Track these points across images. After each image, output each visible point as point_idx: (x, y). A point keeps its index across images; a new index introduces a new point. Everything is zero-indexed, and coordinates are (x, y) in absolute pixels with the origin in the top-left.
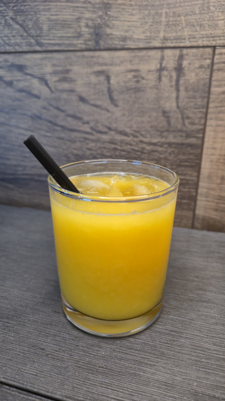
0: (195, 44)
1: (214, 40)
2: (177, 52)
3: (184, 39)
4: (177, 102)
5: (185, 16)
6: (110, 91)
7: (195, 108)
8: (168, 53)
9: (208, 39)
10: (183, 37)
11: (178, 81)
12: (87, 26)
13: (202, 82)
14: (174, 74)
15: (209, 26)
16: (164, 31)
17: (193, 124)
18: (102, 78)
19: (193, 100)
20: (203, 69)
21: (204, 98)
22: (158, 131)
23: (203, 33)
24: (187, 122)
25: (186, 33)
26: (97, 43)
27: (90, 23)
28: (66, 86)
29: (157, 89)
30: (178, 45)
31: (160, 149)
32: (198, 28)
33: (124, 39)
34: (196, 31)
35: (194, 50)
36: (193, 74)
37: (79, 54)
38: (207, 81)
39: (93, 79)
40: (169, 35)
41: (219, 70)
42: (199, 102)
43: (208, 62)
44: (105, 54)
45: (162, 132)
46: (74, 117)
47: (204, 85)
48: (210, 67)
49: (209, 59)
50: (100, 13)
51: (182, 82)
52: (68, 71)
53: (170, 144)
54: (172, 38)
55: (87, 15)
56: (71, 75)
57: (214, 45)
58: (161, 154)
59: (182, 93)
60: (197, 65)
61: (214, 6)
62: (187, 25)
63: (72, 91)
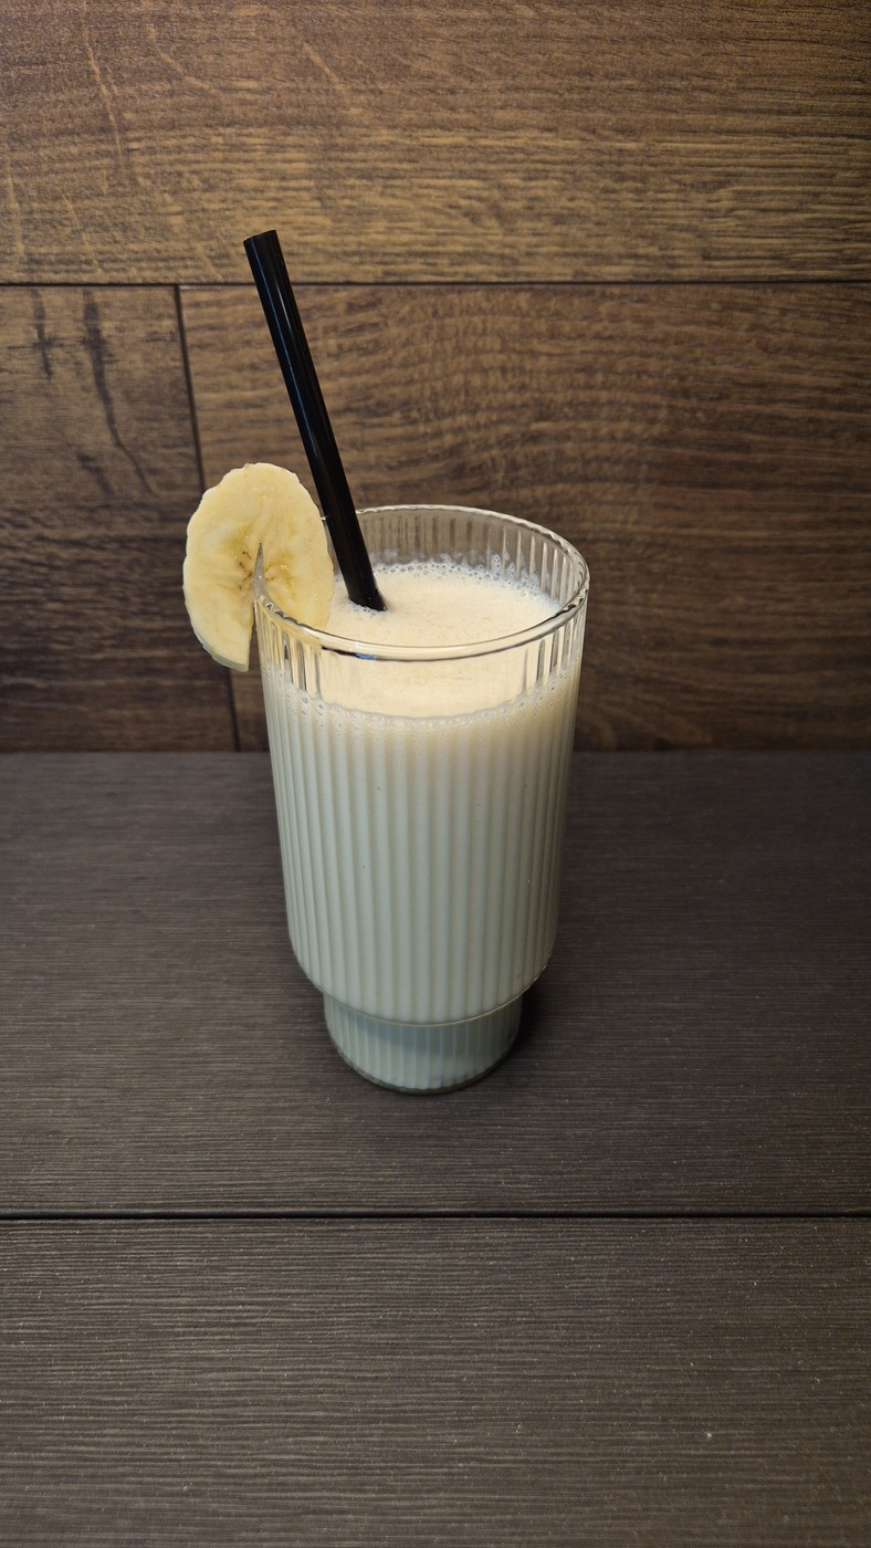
0: (121, 277)
1: (169, 269)
2: (77, 296)
3: (88, 263)
4: (114, 431)
5: (74, 202)
7: (166, 446)
8: (52, 298)
9: (153, 265)
10: (83, 258)
11: (99, 375)
13: (166, 378)
14: (84, 357)
15: (147, 229)
16: (25, 237)
17: (170, 486)
19: (155, 425)
20: (160, 343)
21: (182, 418)
22: (81, 508)
23: (133, 247)
24: (152, 481)
25: (89, 245)
29: (47, 395)
30: (73, 278)
31: (99, 555)
32: (118, 235)
34: (116, 242)
35: (123, 294)
36: (136, 357)
38: (180, 373)
40: (43, 250)
41: (202, 346)
42: (173, 430)
43: (169, 324)
45: (92, 510)
47: (173, 385)
48: (179, 339)
49: (170, 317)
51: (110, 377)
53: (123, 542)
54: (53, 258)
57: (172, 280)
58: (105, 568)
59: (121, 409)
60: (141, 334)
61: (147, 176)
62: (86, 225)
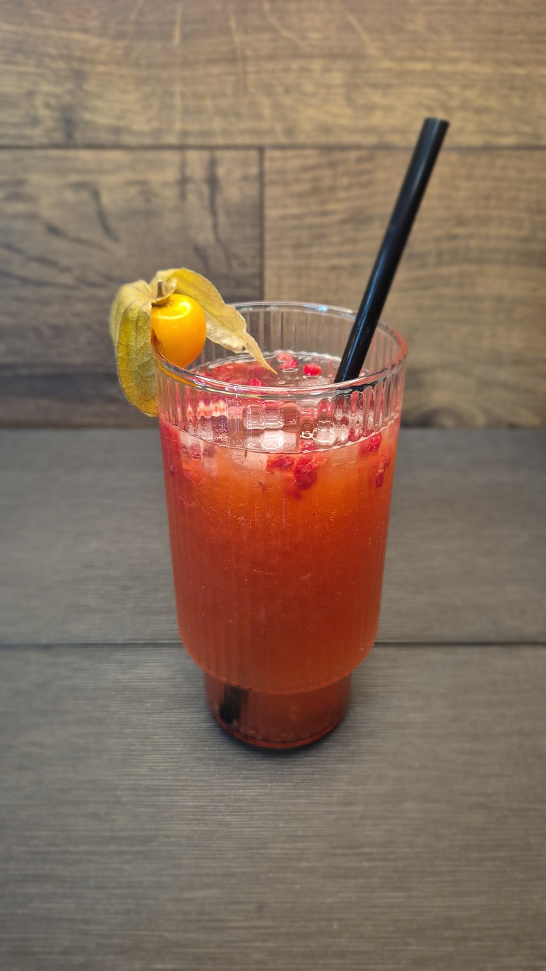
0: (232, 143)
1: (260, 138)
2: (205, 155)
3: (214, 134)
4: (216, 233)
6: (102, 217)
7: (244, 242)
8: (193, 156)
9: (251, 136)
10: (212, 131)
11: (212, 200)
12: (47, 106)
13: (249, 202)
14: (205, 189)
15: (249, 115)
16: (181, 120)
17: (244, 266)
18: (85, 195)
19: (239, 230)
20: (249, 182)
21: (255, 225)
23: (241, 126)
24: (234, 263)
25: (217, 124)
26: (69, 135)
27: (53, 102)
28: (20, 207)
29: (181, 212)
30: (205, 143)
33: (117, 130)
34: (232, 123)
35: (231, 152)
36: (235, 190)
37: (38, 153)
38: (257, 200)
39: (70, 196)
40: (191, 128)
41: (273, 183)
42: (248, 232)
43: (254, 171)
44: (86, 156)
46: (42, 260)
47: (252, 206)
48: (259, 179)
49: (256, 166)
50: (69, 86)
51: (219, 200)
52: (20, 182)
54: (195, 132)
55: (46, 88)
56: (27, 190)
57: (260, 144)
59: (222, 219)
60: (238, 176)
62: (216, 114)
63: (32, 217)
